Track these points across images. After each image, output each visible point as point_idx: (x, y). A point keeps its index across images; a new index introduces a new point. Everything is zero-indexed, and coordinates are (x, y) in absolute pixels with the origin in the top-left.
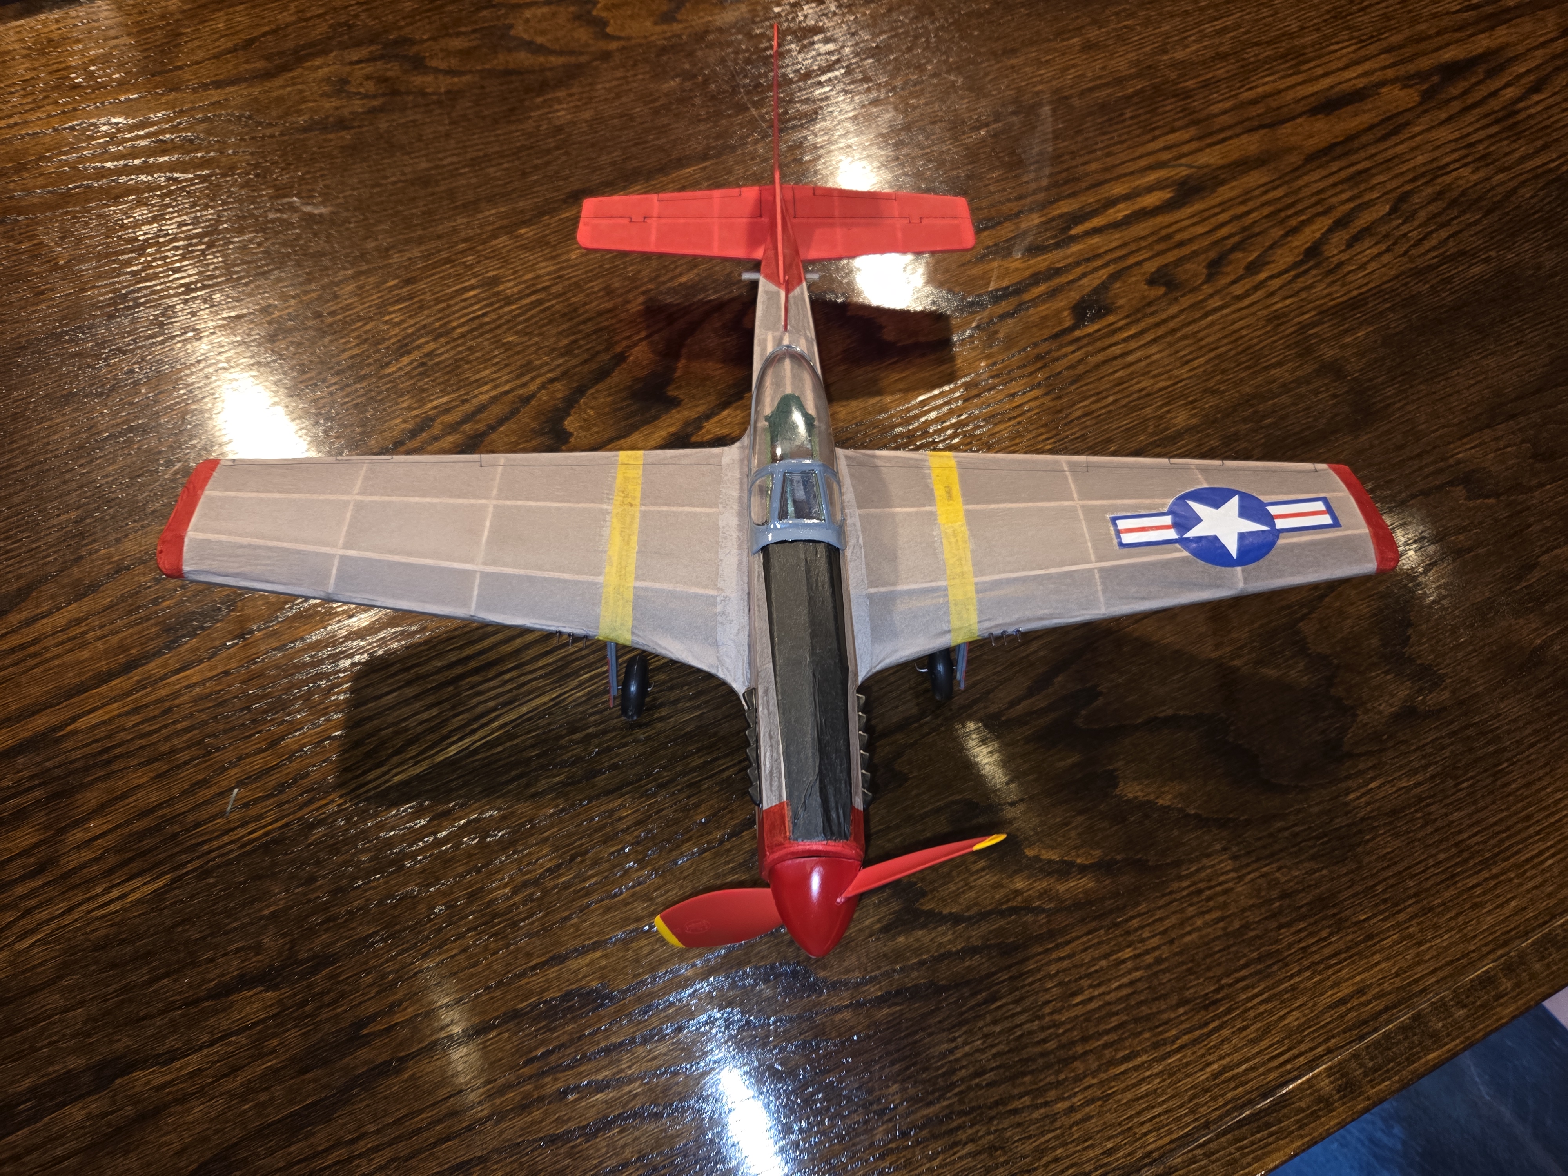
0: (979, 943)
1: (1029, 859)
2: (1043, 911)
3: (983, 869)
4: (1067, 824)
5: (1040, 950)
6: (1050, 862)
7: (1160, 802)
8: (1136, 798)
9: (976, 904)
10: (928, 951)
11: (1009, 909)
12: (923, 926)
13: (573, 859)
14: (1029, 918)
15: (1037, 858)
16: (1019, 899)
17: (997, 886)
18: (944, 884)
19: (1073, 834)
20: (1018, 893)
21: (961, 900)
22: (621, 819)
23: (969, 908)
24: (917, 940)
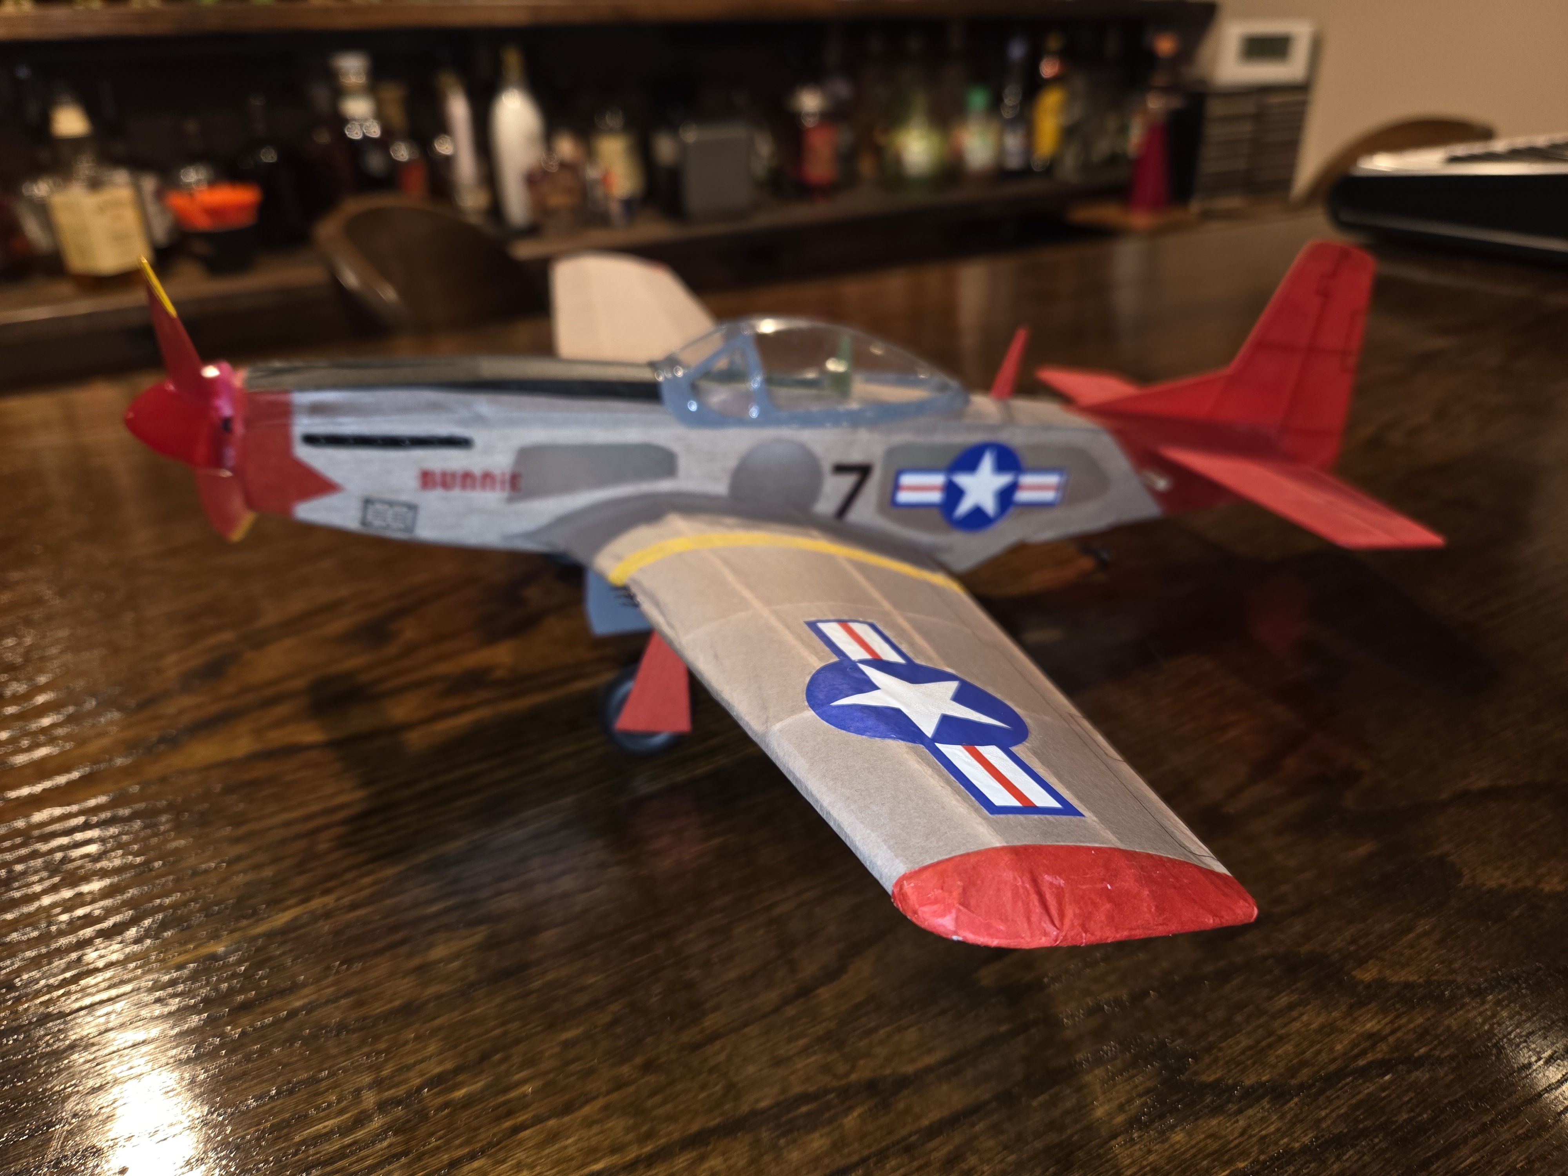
0: (1342, 1128)
1: (1368, 986)
2: (1440, 1062)
3: (1291, 1007)
4: (1409, 930)
5: (1471, 1127)
6: (1408, 986)
7: (1547, 888)
8: (1502, 886)
9: (1304, 1064)
10: (1244, 1154)
11: (1370, 1065)
12: (1216, 1110)
13: (484, 1057)
14: (1422, 1075)
15: (1381, 984)
16: (1383, 1047)
17: (1330, 1030)
18: (1225, 1037)
19: (1426, 942)
20: (1374, 1038)
21: (1272, 1060)
22: (582, 989)
23: (1293, 1072)
24: (1213, 1136)
